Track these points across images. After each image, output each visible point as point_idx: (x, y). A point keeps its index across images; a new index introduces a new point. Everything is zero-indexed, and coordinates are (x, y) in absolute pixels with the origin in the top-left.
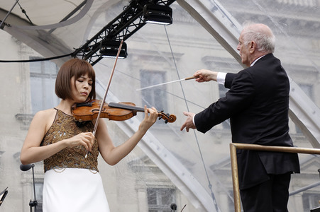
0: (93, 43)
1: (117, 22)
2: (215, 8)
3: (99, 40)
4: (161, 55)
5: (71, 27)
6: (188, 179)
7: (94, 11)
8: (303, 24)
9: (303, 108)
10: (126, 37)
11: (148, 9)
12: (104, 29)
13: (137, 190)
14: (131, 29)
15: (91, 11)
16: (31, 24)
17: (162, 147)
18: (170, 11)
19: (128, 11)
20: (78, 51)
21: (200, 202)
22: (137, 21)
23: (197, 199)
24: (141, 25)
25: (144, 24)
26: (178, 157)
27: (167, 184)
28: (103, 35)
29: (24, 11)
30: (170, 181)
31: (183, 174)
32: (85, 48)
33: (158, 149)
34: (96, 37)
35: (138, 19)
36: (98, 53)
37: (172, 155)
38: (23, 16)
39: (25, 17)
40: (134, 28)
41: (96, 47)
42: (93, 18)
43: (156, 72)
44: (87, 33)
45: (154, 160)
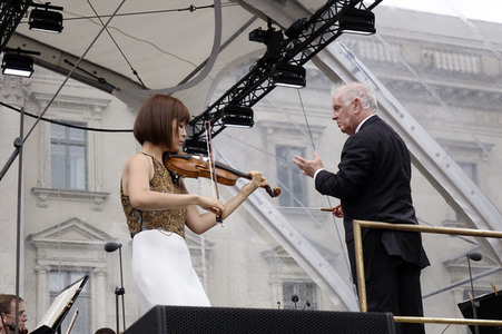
0: (214, 110)
1: (242, 85)
2: (357, 69)
3: (221, 107)
4: (298, 127)
5: (189, 91)
6: (326, 270)
7: (216, 73)
8: (466, 93)
9: (460, 188)
10: (253, 102)
11: (277, 69)
12: (228, 93)
13: (270, 284)
14: (259, 93)
15: (213, 73)
16: (144, 87)
17: (295, 232)
18: (303, 72)
19: (255, 72)
20: (198, 119)
21: (340, 298)
22: (265, 84)
23: (335, 293)
24: (270, 89)
25: (274, 87)
26: (315, 244)
27: (301, 277)
28: (226, 100)
29: (135, 73)
30: (306, 274)
31: (320, 265)
32: (206, 115)
33: (291, 235)
34: (218, 103)
35: (267, 82)
36: (220, 121)
37: (308, 243)
38: (135, 78)
39: (137, 80)
40: (262, 92)
41: (218, 114)
42: (216, 81)
43: (294, 148)
44: (208, 98)
45: (286, 248)
